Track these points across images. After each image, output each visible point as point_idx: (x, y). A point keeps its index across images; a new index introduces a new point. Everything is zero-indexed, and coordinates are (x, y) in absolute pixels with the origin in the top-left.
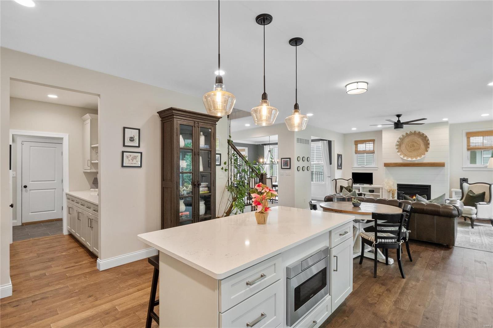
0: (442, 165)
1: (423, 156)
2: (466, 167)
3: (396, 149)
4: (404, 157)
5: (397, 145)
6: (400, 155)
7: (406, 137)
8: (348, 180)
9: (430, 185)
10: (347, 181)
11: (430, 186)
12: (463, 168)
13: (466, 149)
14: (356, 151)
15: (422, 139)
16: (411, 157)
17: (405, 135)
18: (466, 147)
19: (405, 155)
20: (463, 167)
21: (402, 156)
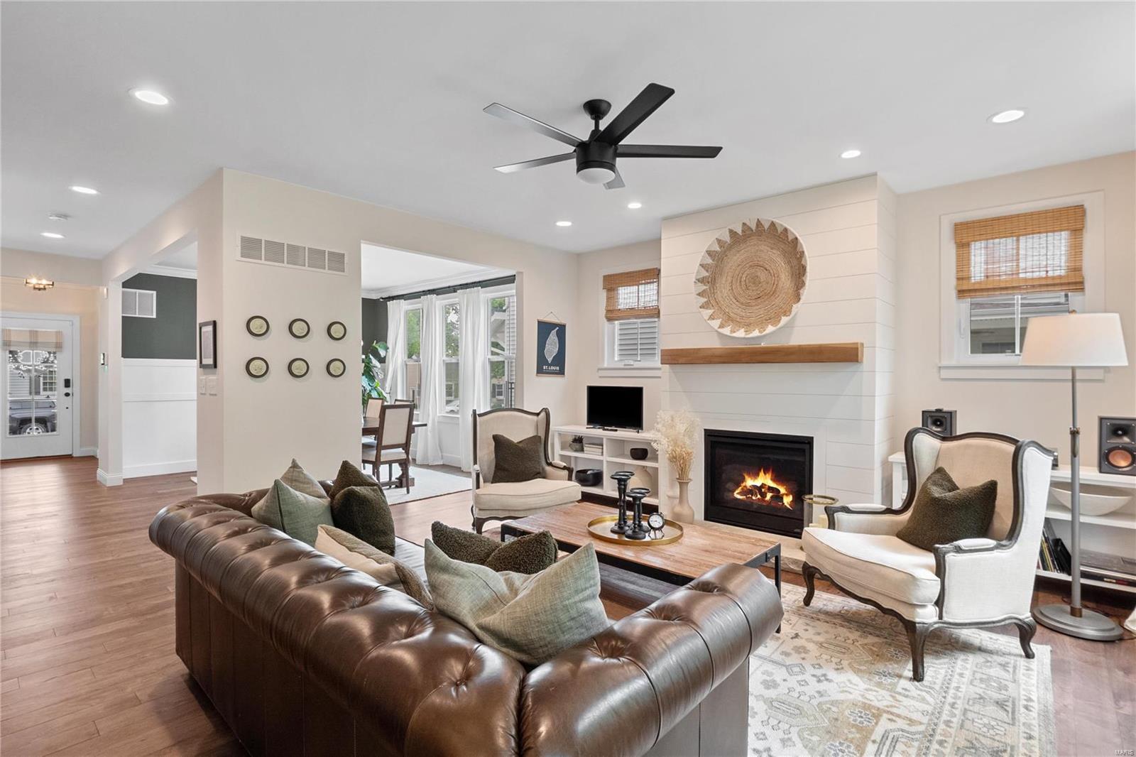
0: (847, 355)
1: (784, 320)
2: (954, 363)
3: (699, 294)
4: (721, 326)
5: (701, 281)
6: (712, 318)
7: (731, 247)
8: (538, 414)
9: (812, 438)
10: (535, 418)
11: (808, 442)
12: (940, 367)
13: (954, 293)
14: (608, 311)
15: (784, 253)
16: (748, 326)
17: (727, 238)
18: (954, 282)
19: (728, 319)
20: (945, 363)
21: (715, 324)
